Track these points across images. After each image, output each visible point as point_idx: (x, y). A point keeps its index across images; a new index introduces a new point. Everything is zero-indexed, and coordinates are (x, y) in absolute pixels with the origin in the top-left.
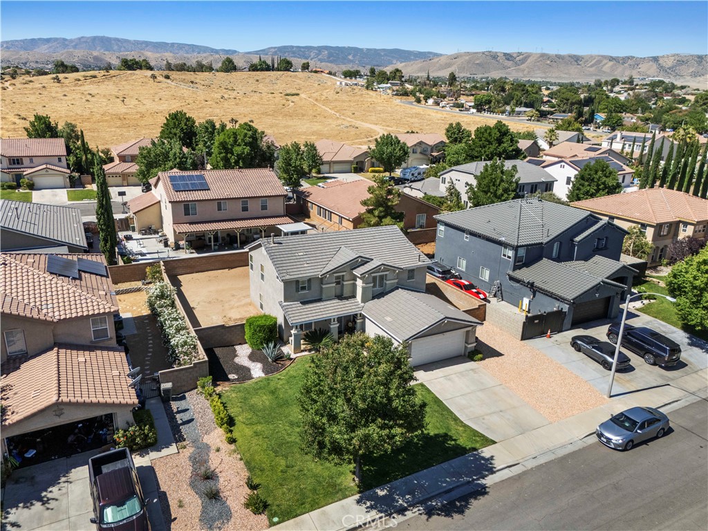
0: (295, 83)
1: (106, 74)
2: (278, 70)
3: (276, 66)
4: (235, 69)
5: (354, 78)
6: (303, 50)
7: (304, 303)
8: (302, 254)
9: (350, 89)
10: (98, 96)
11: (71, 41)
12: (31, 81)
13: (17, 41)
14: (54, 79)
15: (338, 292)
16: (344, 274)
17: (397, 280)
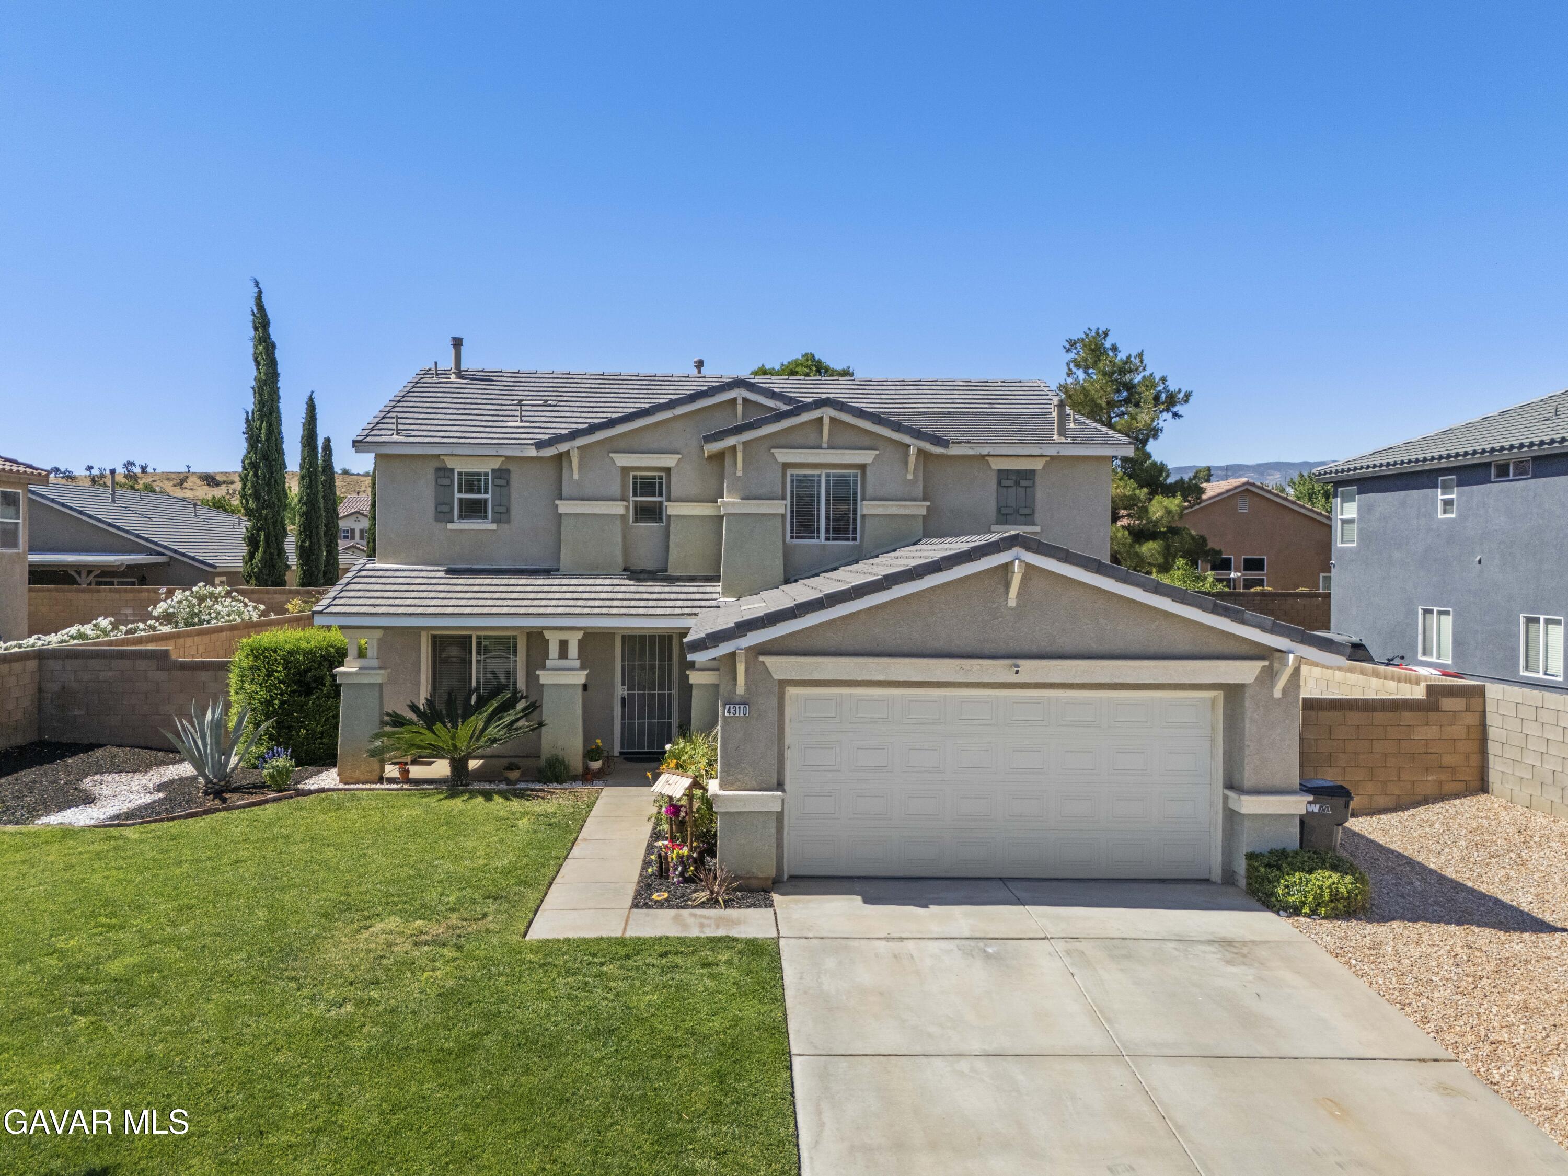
8: (538, 402)
15: (646, 559)
16: (669, 461)
17: (920, 509)
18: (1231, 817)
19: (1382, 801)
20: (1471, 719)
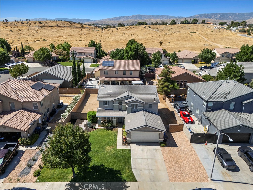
0: (197, 28)
1: (132, 27)
2: (192, 23)
3: (191, 22)
4: (175, 23)
5: (223, 25)
6: (209, 15)
7: (105, 110)
8: (111, 92)
9: (218, 30)
10: (126, 34)
11: (130, 17)
12: (110, 30)
13: (115, 17)
14: (116, 29)
15: (120, 108)
16: (122, 101)
17: (143, 107)
18: (159, 140)
19: (175, 131)
20: (183, 126)
